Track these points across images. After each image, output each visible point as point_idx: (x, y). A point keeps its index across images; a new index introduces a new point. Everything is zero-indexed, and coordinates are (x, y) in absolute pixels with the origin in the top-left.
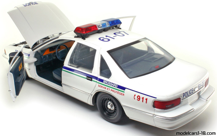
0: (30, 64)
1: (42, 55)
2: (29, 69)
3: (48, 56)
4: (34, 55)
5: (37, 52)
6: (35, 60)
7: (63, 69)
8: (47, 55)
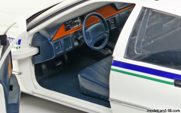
0: (20, 62)
1: (51, 40)
2: (20, 74)
3: (64, 40)
4: (30, 41)
5: (38, 33)
6: (35, 51)
7: (113, 67)
8: (61, 38)
